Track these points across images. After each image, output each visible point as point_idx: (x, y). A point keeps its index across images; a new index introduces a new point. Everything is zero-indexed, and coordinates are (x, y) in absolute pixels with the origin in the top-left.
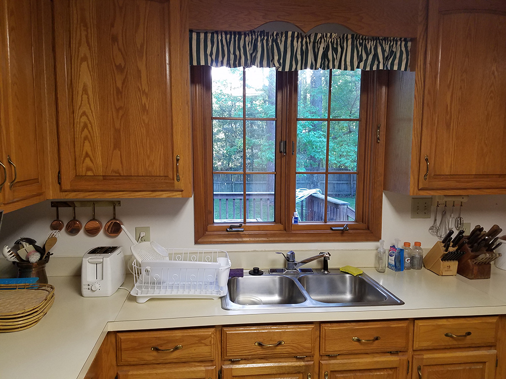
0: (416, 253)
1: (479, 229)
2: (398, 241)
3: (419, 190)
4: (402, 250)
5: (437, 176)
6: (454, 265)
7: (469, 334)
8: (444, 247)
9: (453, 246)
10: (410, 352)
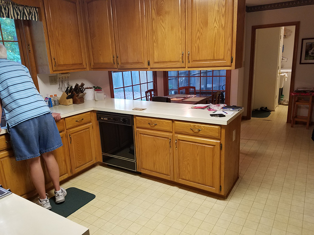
0: (56, 99)
1: (77, 85)
2: (47, 95)
3: (53, 71)
4: (50, 98)
5: (59, 65)
6: (71, 100)
7: (83, 119)
8: (66, 94)
9: (69, 93)
10: (65, 130)
